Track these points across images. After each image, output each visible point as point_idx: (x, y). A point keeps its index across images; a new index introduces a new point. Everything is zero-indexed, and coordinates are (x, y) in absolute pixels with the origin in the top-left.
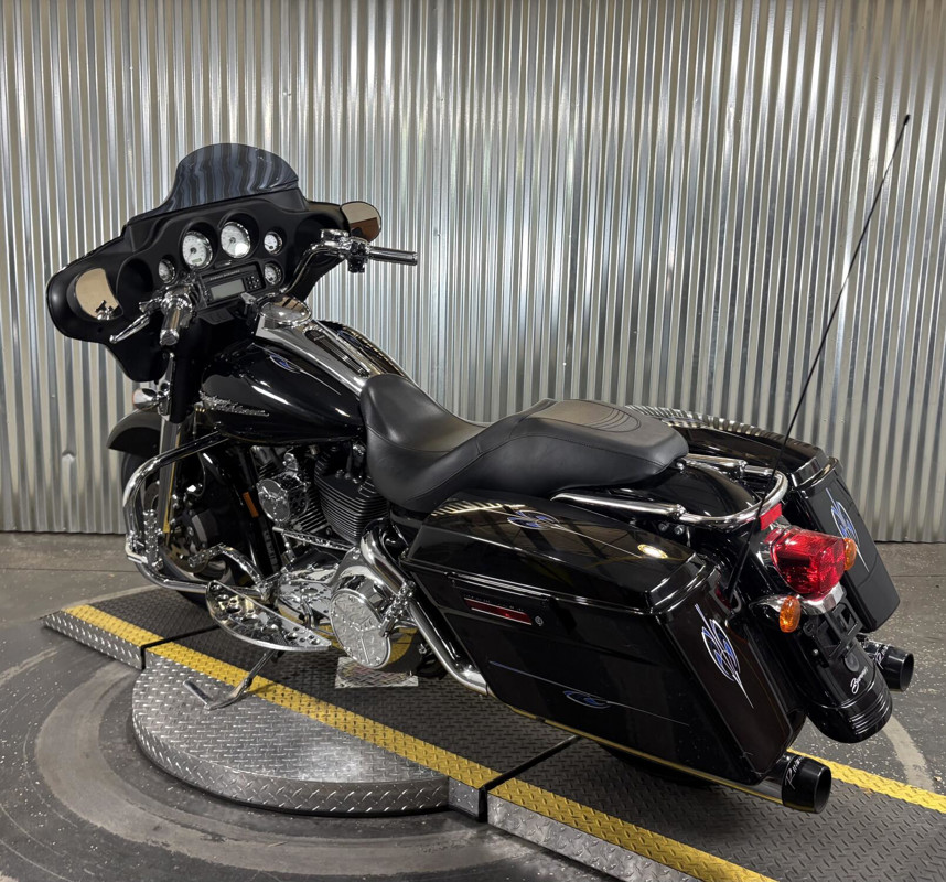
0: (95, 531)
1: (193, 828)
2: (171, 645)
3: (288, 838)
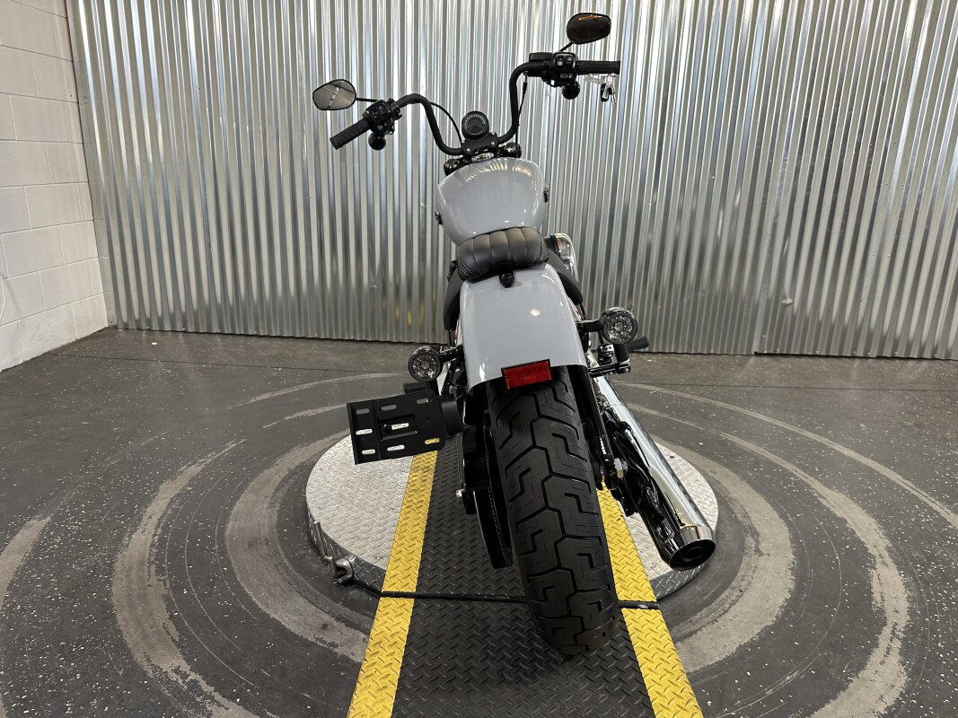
0: (279, 334)
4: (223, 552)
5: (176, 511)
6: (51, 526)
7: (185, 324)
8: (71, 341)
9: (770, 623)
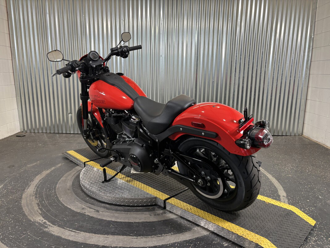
1: (92, 209)
2: (92, 162)
4: (55, 192)
5: (41, 183)
7: (46, 130)
8: (7, 136)
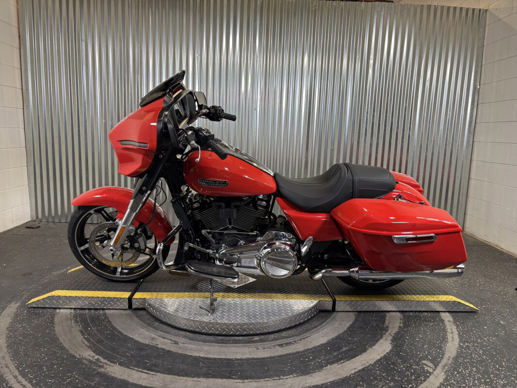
1: (167, 339)
3: (203, 343)
6: (21, 307)
8: (12, 228)
9: (341, 332)
